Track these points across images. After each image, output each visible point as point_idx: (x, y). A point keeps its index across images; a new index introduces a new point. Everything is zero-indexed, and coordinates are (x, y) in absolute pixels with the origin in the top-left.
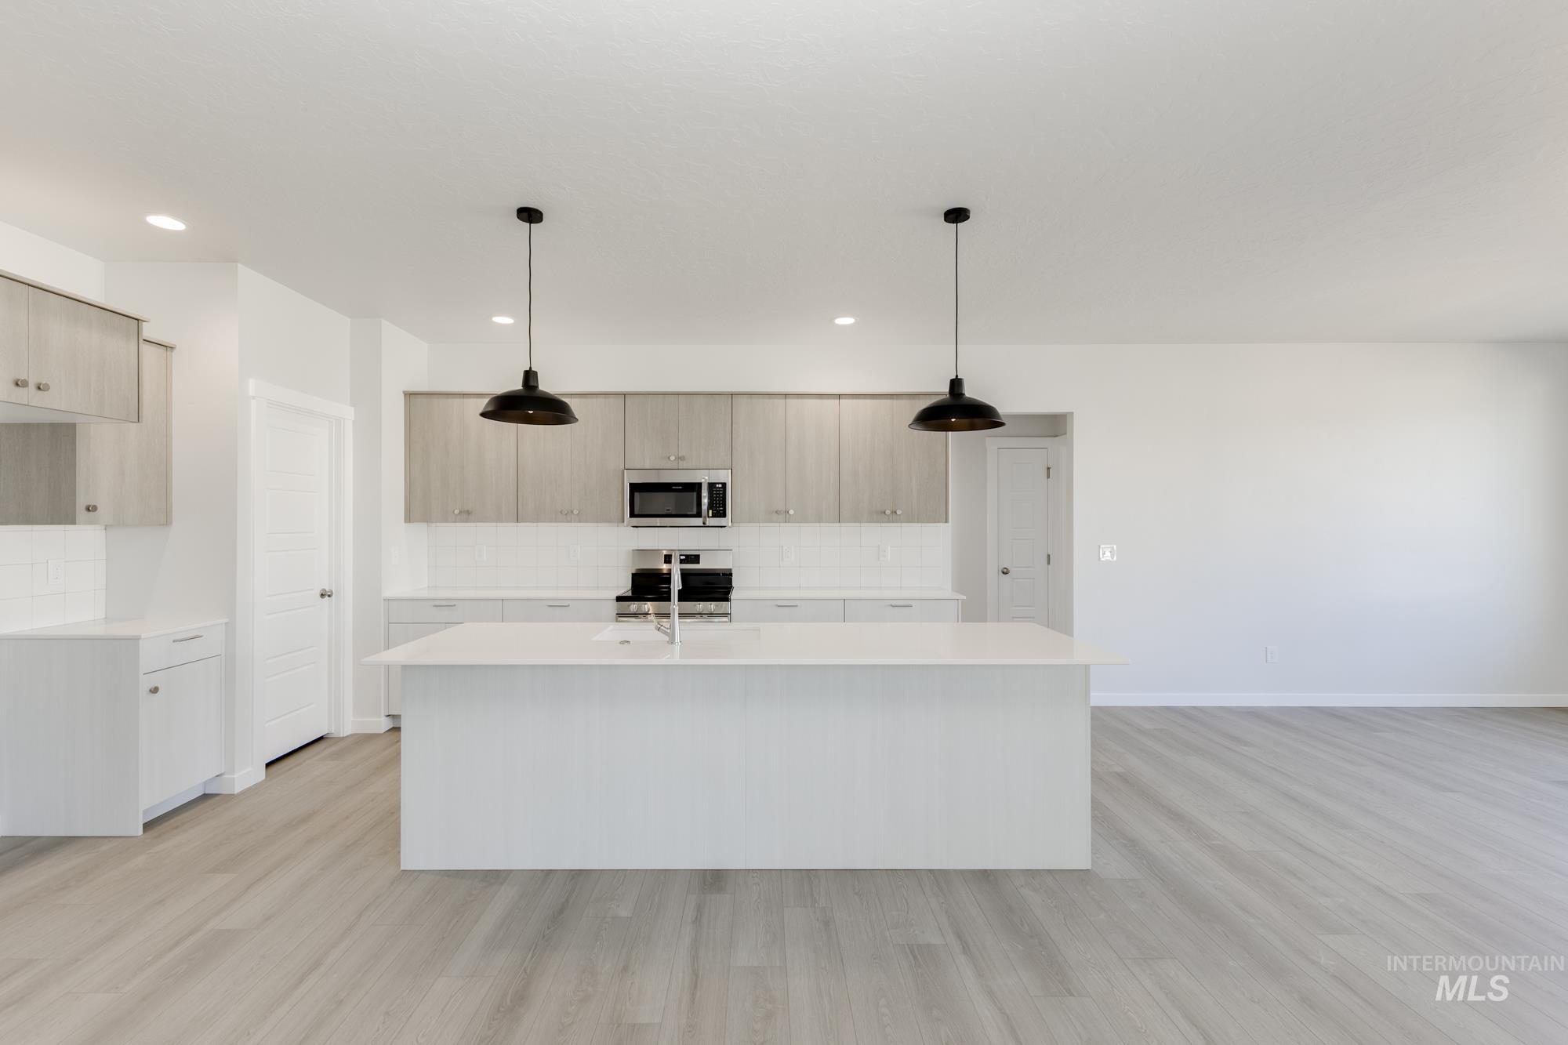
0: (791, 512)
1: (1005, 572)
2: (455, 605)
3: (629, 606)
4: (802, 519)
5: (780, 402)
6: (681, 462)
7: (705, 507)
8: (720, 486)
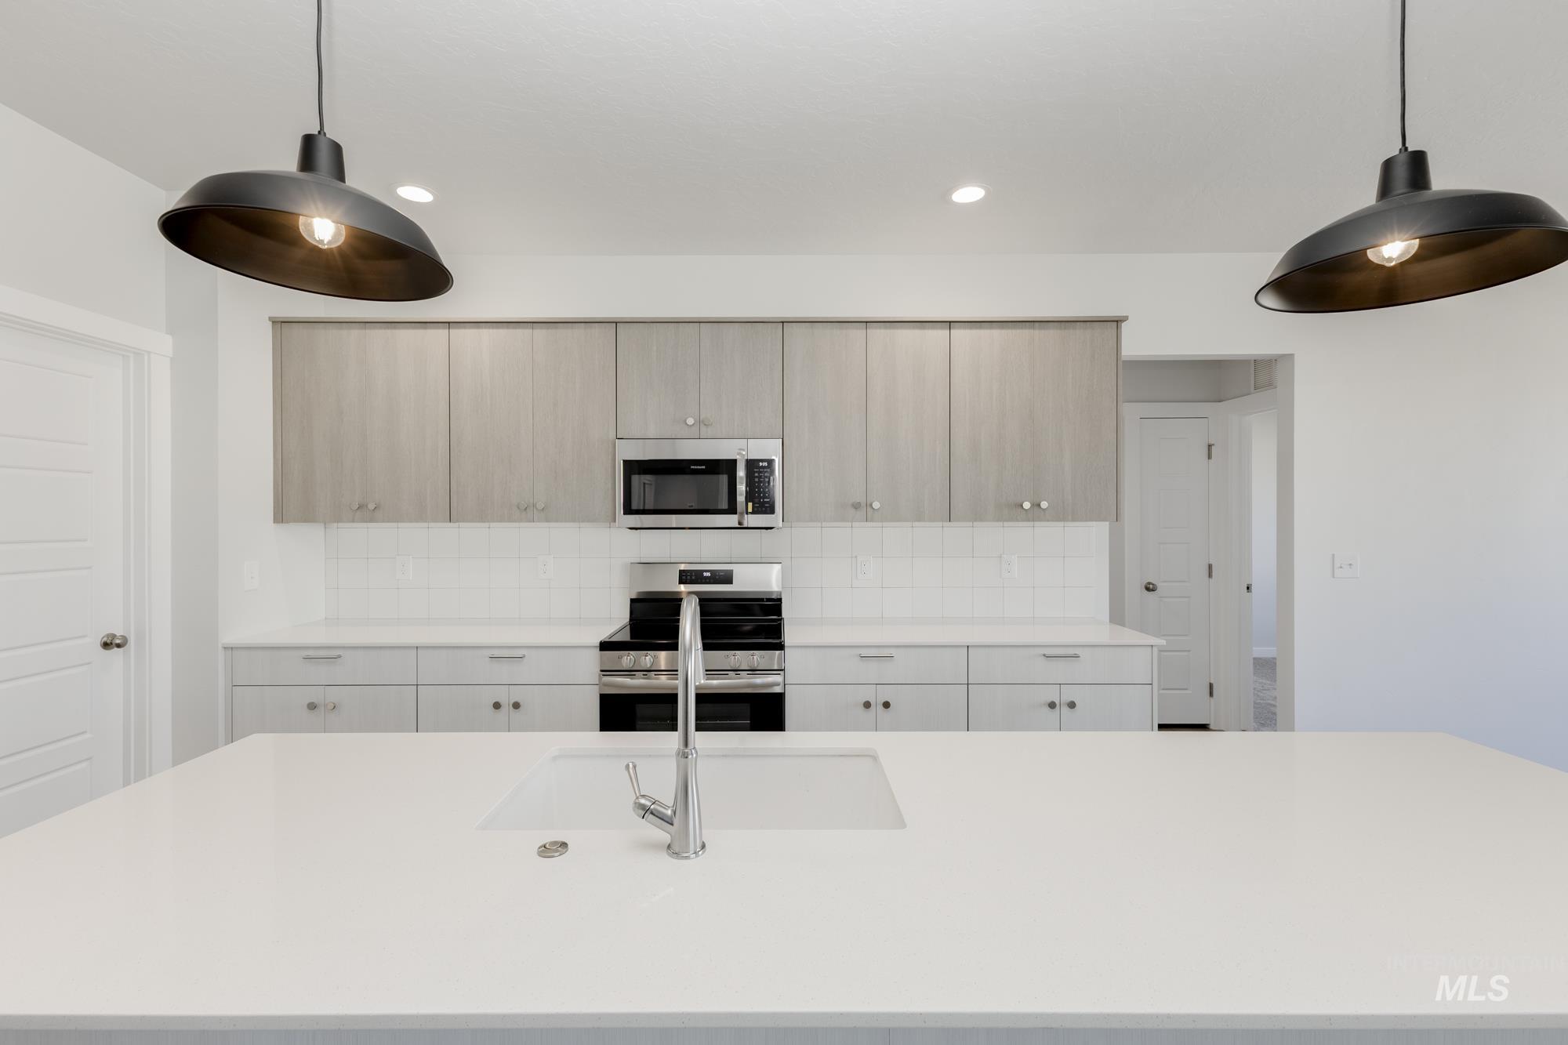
0: (876, 505)
1: (1150, 588)
2: (340, 656)
3: (620, 658)
4: (893, 514)
5: (857, 333)
6: (703, 428)
7: (741, 498)
8: (765, 464)
